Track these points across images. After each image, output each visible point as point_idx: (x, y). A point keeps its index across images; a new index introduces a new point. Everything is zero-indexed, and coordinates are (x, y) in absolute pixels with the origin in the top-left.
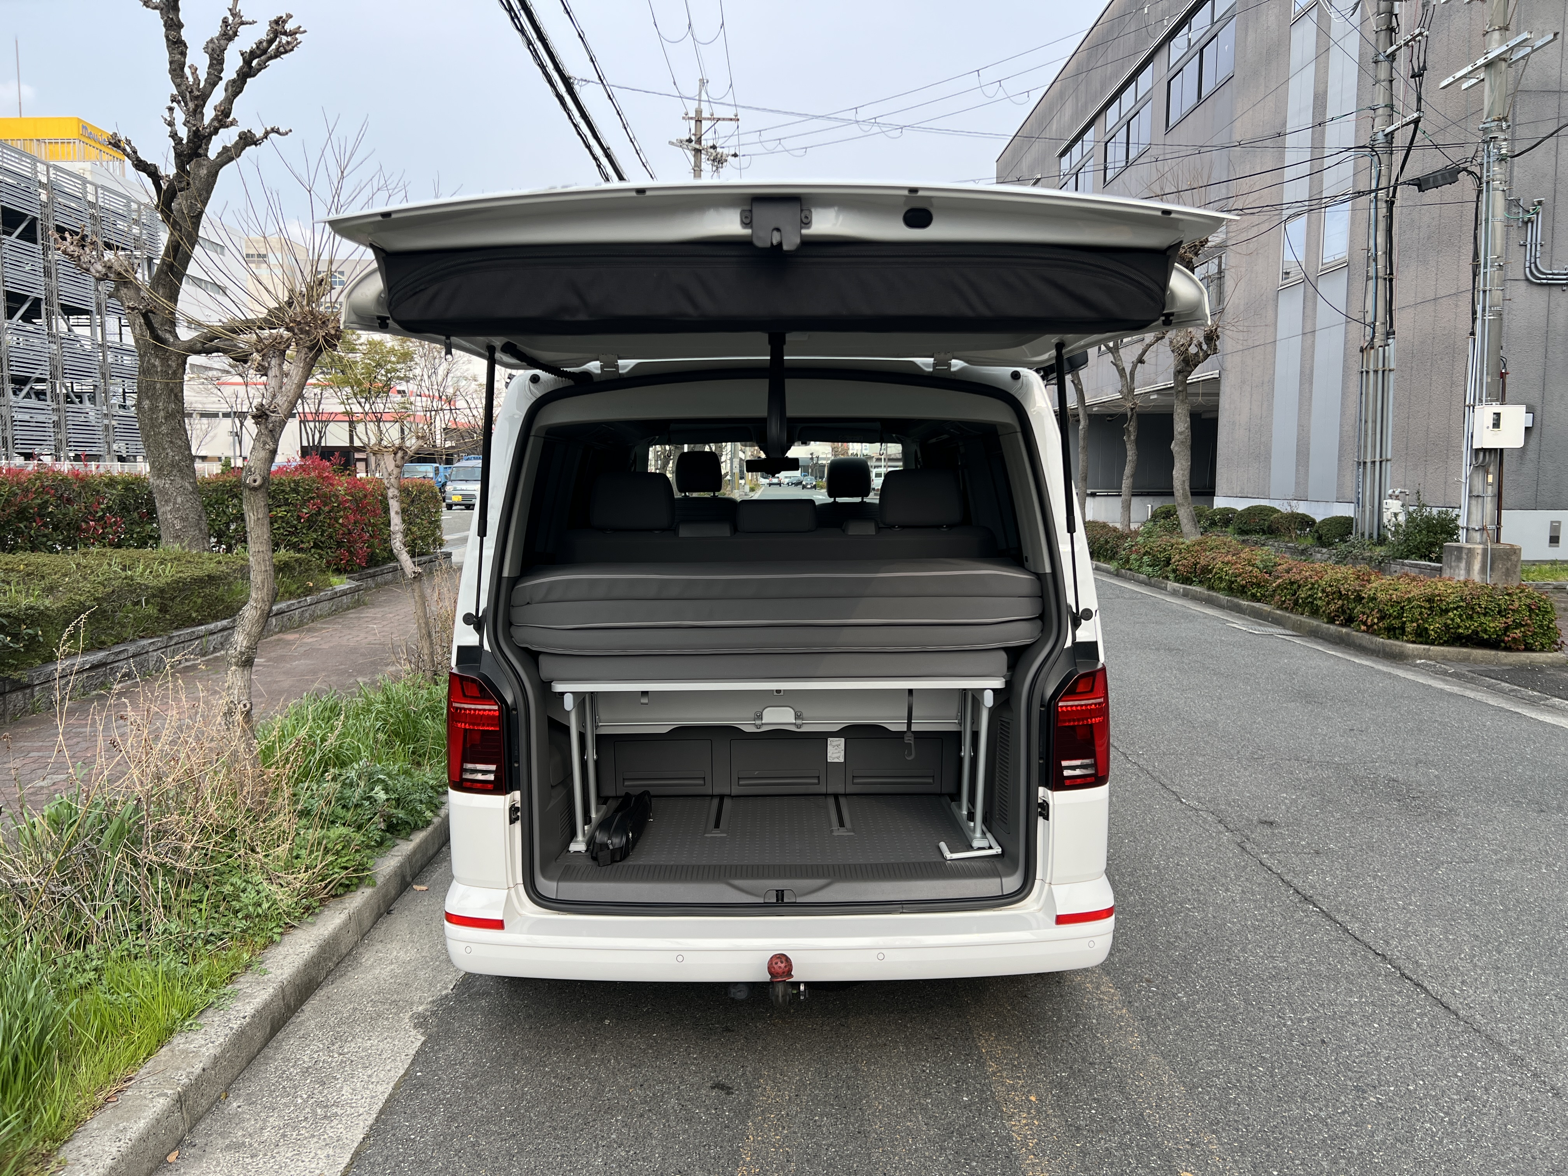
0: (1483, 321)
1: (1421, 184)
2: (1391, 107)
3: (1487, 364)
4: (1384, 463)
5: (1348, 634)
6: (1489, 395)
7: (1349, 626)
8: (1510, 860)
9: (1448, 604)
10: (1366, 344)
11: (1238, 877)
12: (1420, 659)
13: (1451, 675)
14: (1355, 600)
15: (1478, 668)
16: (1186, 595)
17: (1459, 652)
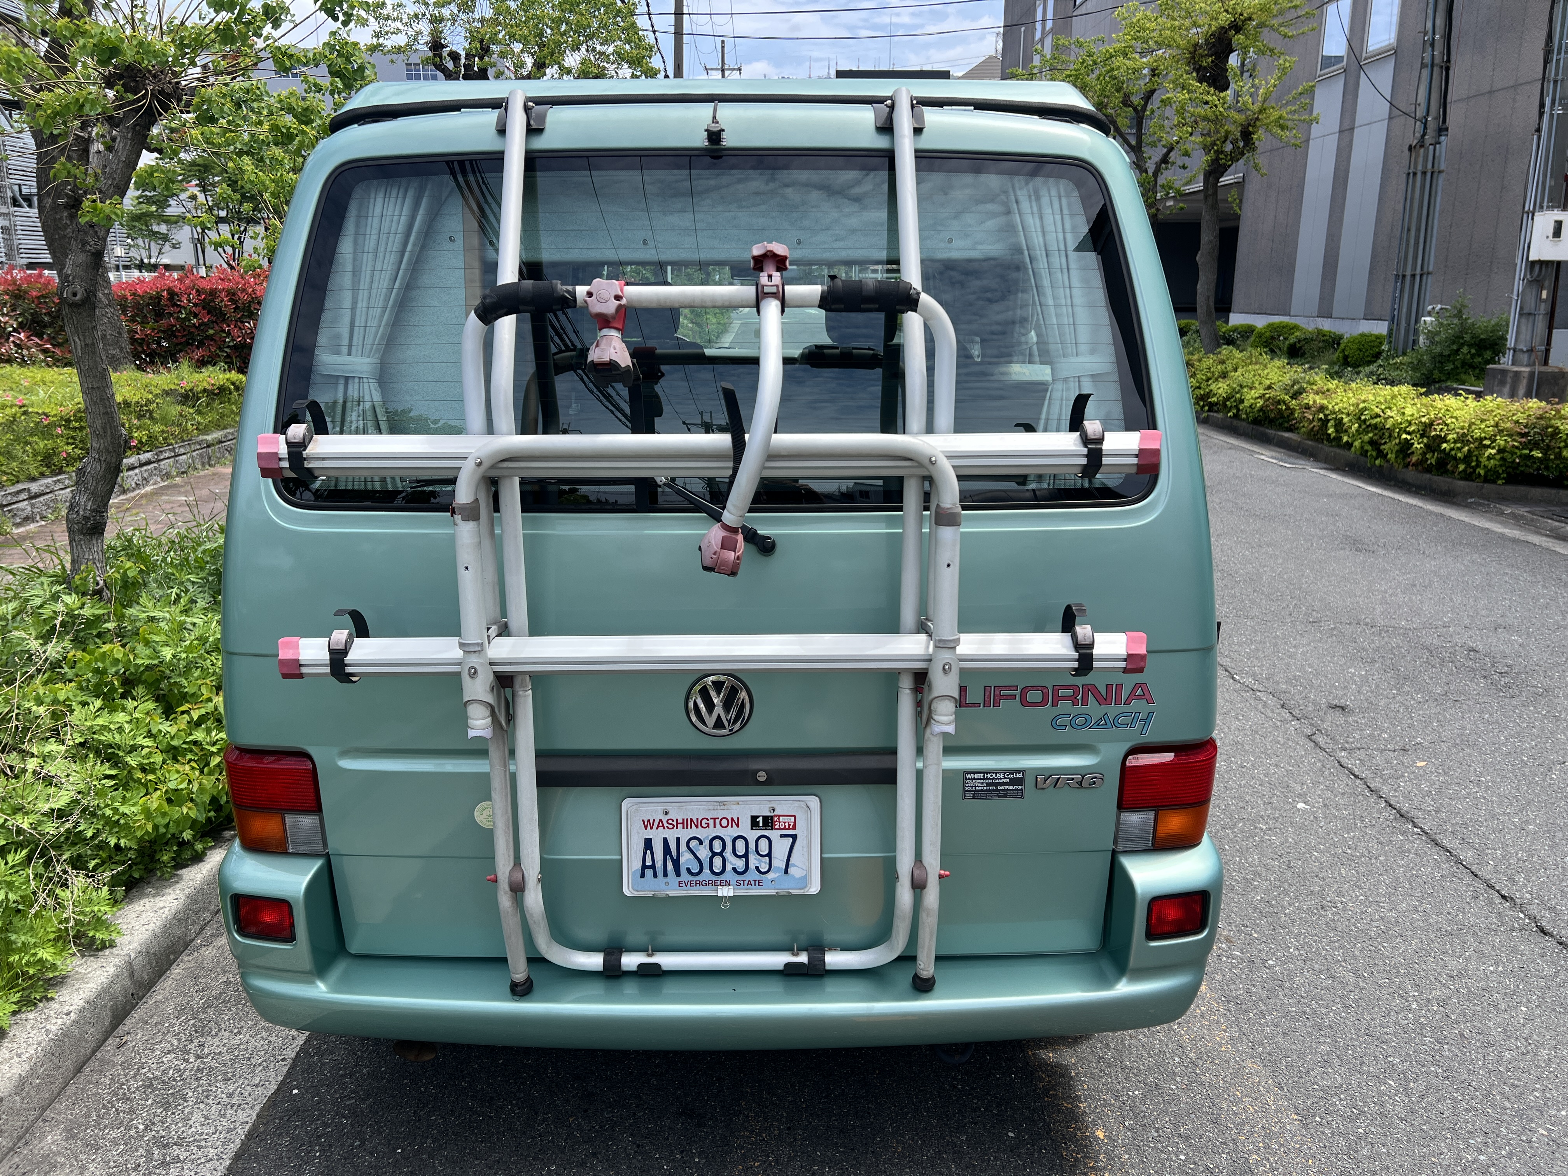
0: (1552, 115)
3: (1552, 166)
4: (1424, 277)
6: (1551, 200)
10: (1415, 142)
11: (1316, 784)
12: (1472, 497)
13: (1508, 517)
15: (1537, 508)
17: (1516, 491)
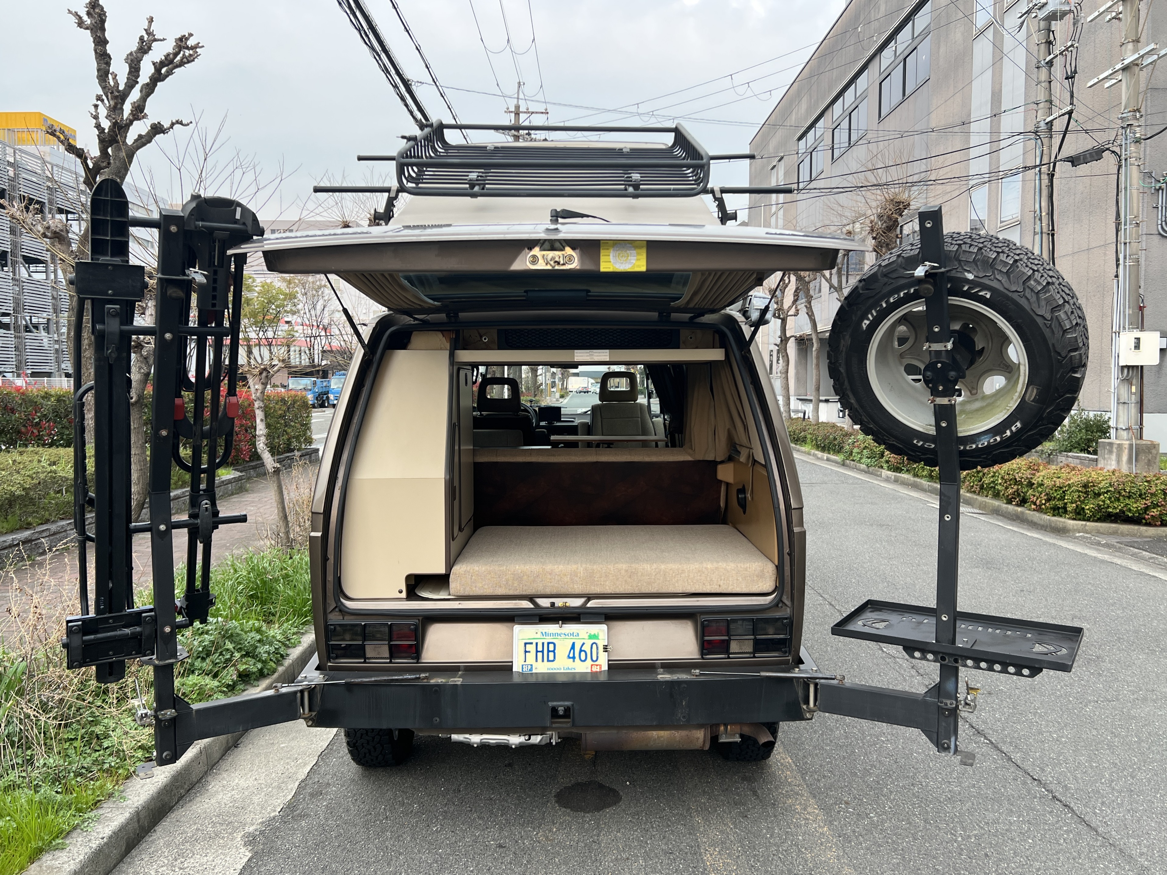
0: (1125, 266)
1: (1074, 161)
2: (1051, 102)
3: (1129, 300)
5: (1022, 513)
6: (1130, 323)
7: (1023, 506)
8: (1145, 699)
9: (1100, 489)
12: (1079, 532)
13: (1103, 546)
14: (1027, 486)
15: (1124, 539)
16: (896, 481)
17: (1110, 527)
